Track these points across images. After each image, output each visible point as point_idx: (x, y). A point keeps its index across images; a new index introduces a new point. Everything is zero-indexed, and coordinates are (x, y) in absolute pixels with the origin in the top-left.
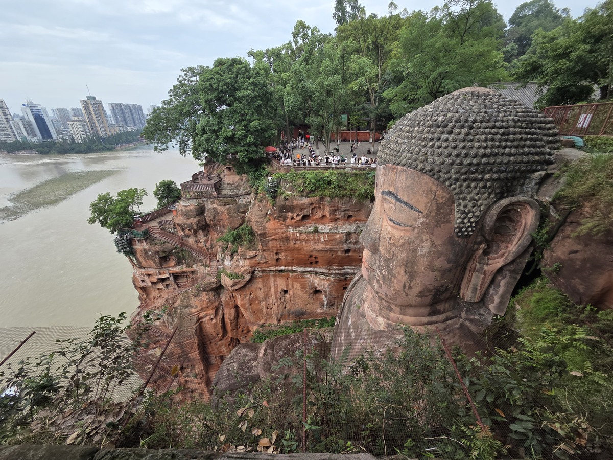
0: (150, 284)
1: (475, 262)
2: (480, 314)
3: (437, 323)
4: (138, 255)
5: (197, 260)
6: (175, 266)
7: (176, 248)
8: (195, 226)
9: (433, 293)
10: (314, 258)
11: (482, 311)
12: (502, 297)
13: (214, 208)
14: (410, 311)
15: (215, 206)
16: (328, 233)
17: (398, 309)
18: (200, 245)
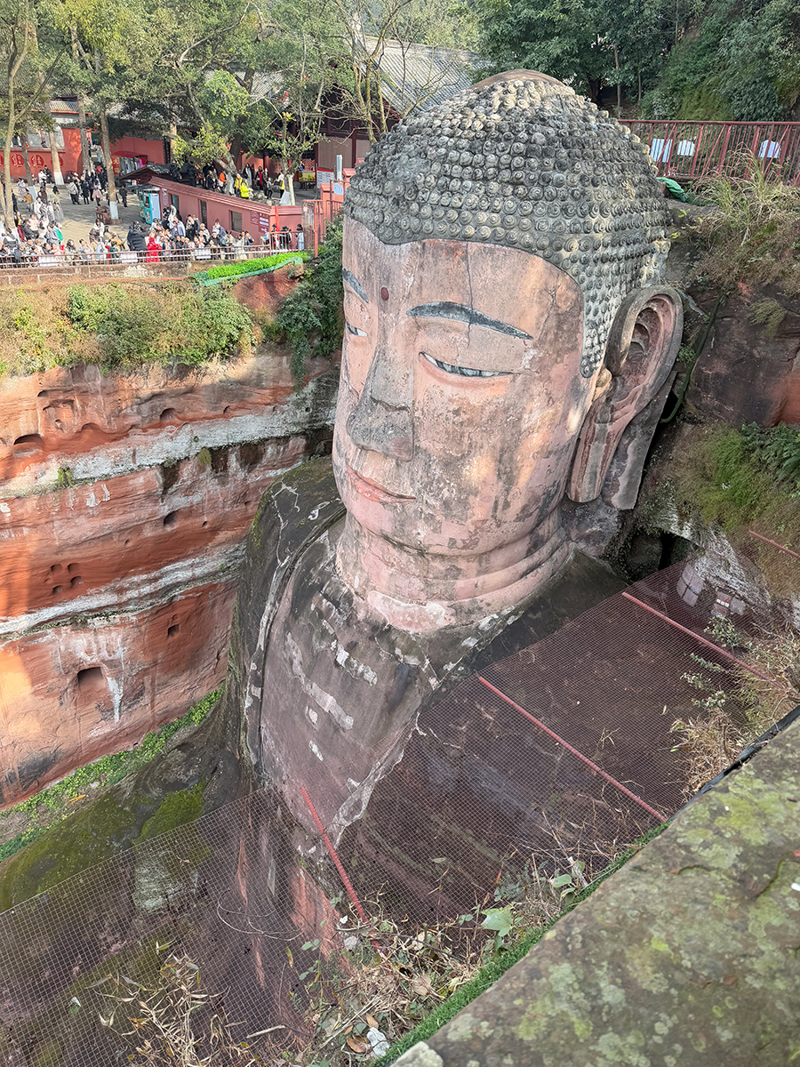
1: (593, 422)
2: (600, 520)
3: (539, 565)
9: (540, 504)
10: (63, 571)
11: (602, 514)
12: (630, 475)
14: (498, 558)
16: (106, 478)
17: (475, 565)
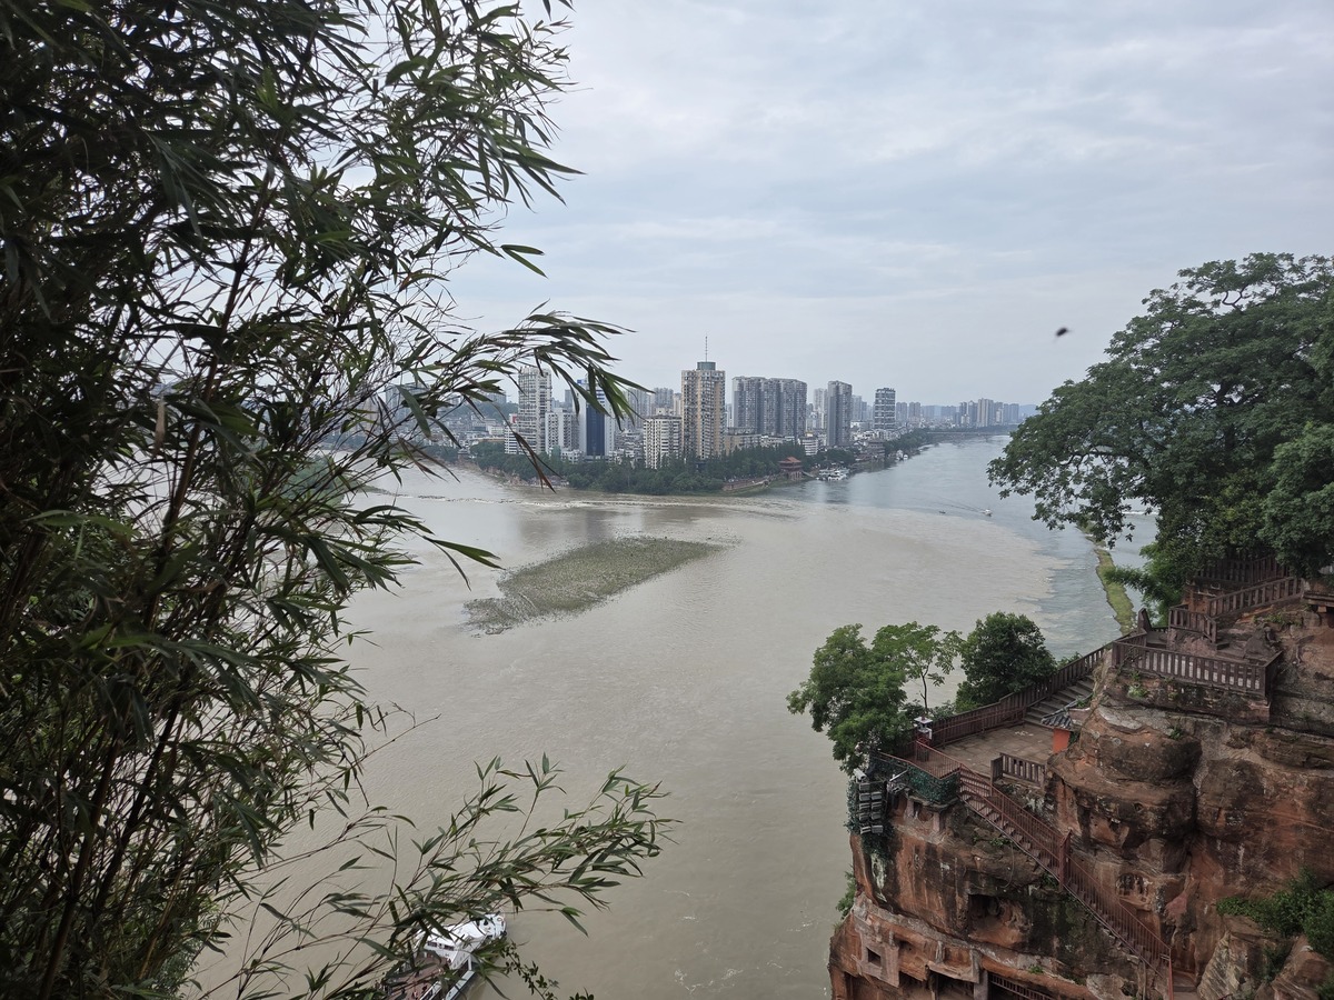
0: (894, 981)
4: (902, 859)
5: (1113, 961)
6: (1017, 949)
7: (1042, 881)
8: (1151, 820)
13: (1243, 767)
15: (1250, 756)
18: (1135, 898)
